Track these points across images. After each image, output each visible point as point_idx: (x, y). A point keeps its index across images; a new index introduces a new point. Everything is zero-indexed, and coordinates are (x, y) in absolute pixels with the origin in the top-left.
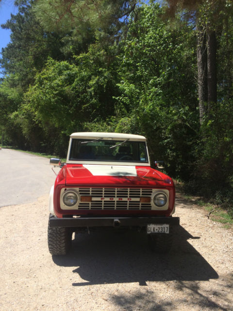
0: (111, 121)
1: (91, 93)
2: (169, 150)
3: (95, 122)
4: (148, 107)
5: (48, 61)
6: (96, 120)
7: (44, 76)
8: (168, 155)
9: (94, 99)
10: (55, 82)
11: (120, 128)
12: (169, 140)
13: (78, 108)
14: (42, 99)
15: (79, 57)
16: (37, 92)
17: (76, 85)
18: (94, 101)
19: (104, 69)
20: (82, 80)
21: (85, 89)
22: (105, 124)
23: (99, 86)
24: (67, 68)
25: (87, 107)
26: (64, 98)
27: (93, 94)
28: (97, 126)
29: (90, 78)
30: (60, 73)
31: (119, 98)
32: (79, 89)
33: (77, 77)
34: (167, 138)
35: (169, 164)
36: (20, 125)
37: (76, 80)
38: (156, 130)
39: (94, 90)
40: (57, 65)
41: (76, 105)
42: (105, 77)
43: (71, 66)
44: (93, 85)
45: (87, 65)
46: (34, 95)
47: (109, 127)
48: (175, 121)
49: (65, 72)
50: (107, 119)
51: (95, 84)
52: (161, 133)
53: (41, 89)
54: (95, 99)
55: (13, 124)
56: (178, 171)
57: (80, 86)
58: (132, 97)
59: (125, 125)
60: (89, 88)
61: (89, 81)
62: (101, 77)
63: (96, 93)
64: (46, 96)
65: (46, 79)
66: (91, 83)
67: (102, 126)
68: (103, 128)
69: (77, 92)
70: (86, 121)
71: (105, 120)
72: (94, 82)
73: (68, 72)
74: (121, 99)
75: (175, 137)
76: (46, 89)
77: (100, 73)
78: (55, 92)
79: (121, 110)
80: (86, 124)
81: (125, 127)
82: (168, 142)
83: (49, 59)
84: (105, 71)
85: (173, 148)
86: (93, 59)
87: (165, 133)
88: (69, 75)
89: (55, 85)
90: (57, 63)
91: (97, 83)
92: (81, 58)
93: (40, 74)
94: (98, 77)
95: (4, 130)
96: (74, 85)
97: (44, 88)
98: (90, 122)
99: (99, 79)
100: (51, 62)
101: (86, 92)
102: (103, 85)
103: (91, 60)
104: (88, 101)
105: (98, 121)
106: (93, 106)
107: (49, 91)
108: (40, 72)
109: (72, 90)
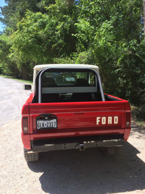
0: (74, 57)
1: (58, 35)
2: (120, 78)
3: (62, 57)
4: (102, 41)
5: (27, 12)
6: (62, 56)
7: (23, 24)
8: (120, 82)
9: (60, 40)
10: (31, 27)
11: (79, 60)
12: (120, 69)
13: (49, 47)
14: (21, 41)
15: (49, 8)
16: (18, 36)
17: (48, 30)
18: (61, 41)
19: (67, 16)
20: (52, 25)
21: (54, 32)
22: (69, 59)
23: (64, 30)
24: (41, 17)
25: (56, 47)
26: (38, 40)
27: (59, 35)
28: (63, 60)
29: (57, 24)
30: (36, 21)
31: (77, 35)
32: (50, 32)
33: (48, 24)
34: (118, 67)
35: (120, 90)
36: (15, 62)
37: (47, 26)
38: (109, 61)
39: (60, 33)
40: (33, 15)
41: (47, 44)
42: (69, 23)
43: (44, 16)
44: (60, 29)
45: (55, 14)
46: (16, 38)
47: (72, 61)
48: (126, 52)
49: (39, 21)
50: (71, 55)
51: (61, 28)
52: (113, 63)
53: (21, 33)
54: (62, 40)
55: (10, 61)
56: (128, 96)
57: (50, 30)
58: (88, 33)
59: (83, 58)
60: (57, 31)
61: (57, 26)
62: (65, 23)
63: (62, 35)
64: (25, 38)
65: (25, 25)
66: (58, 27)
67: (67, 60)
68: (68, 62)
69: (48, 35)
70: (55, 57)
71: (69, 56)
72: (60, 26)
73: (41, 20)
74: (79, 36)
75: (126, 66)
76: (25, 33)
77: (64, 20)
78: (31, 35)
79: (80, 48)
80: (55, 59)
81: (83, 60)
82: (119, 71)
83: (27, 11)
84: (68, 17)
85: (124, 76)
86: (59, 9)
87: (116, 64)
88: (42, 22)
89: (31, 30)
90: (34, 14)
91: (63, 27)
92: (50, 8)
93: (20, 22)
94: (63, 22)
95: (7, 66)
96: (46, 29)
97: (23, 32)
98: (58, 58)
99: (64, 24)
100: (29, 13)
101: (55, 35)
102: (67, 28)
103: (58, 9)
104: (56, 42)
105: (64, 57)
106: (60, 45)
107: (27, 34)
108: (20, 20)
109: (45, 34)
